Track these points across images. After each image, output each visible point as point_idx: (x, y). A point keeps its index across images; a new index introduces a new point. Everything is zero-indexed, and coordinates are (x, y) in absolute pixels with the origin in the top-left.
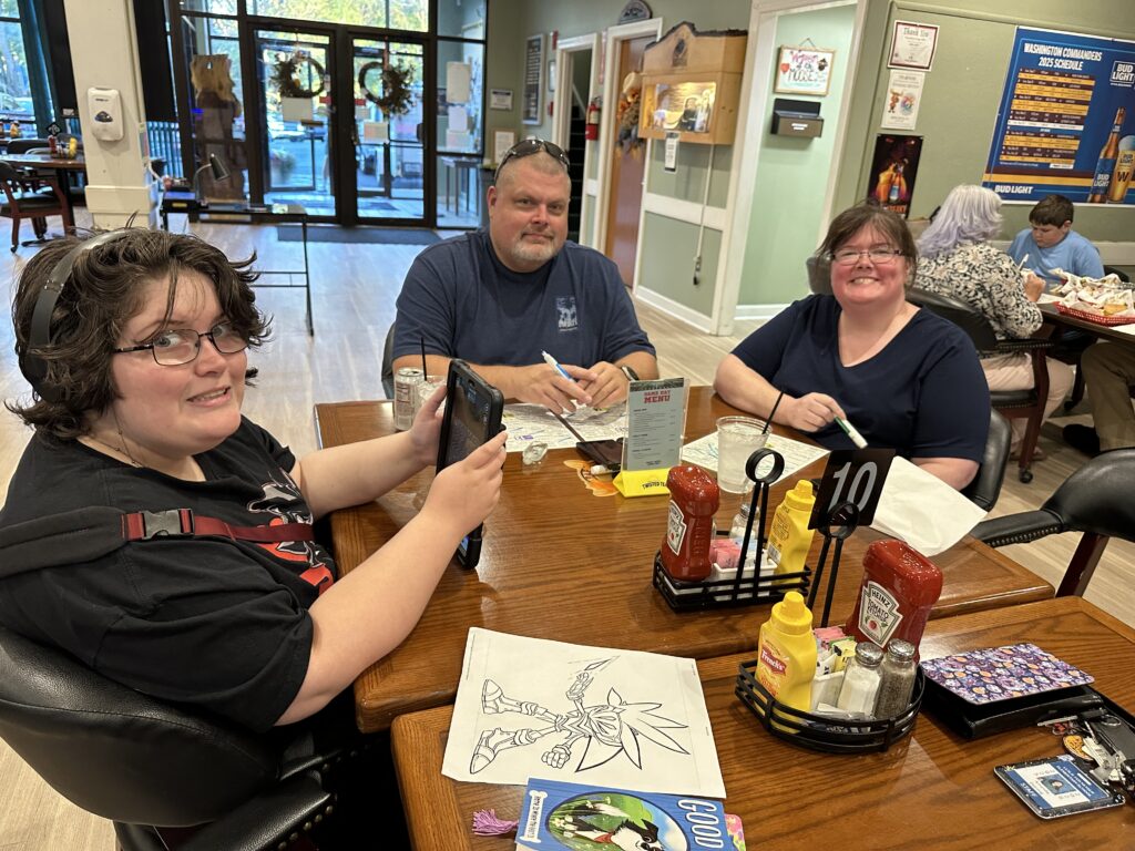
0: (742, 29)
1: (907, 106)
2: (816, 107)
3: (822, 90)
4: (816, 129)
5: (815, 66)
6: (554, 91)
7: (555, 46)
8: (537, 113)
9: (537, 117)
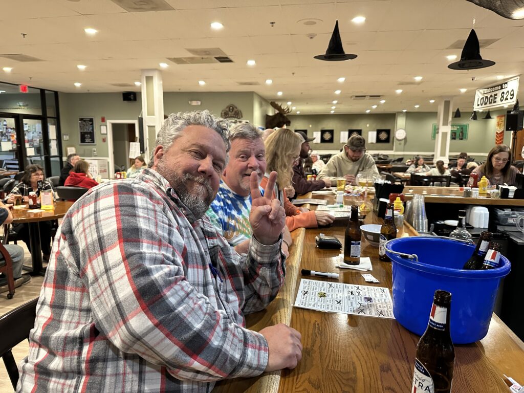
6: (107, 134)
7: (103, 120)
8: (93, 141)
9: (94, 142)
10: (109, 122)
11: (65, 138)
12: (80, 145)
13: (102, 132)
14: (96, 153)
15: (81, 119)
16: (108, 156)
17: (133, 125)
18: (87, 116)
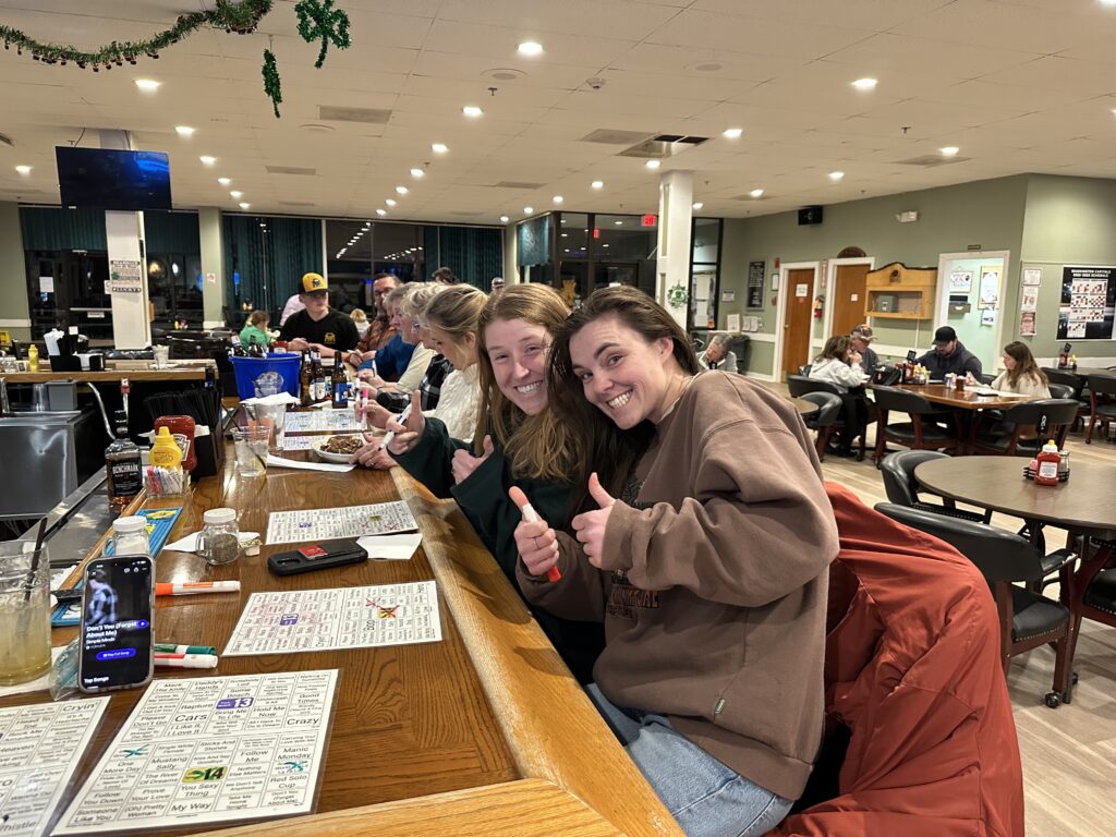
0: (934, 266)
1: (1031, 302)
2: (965, 298)
3: (968, 290)
4: (968, 309)
5: (964, 279)
6: (777, 291)
7: (777, 265)
8: (761, 303)
9: (761, 306)
10: (784, 267)
12: (747, 311)
13: (774, 287)
14: (762, 325)
15: (752, 264)
16: (774, 333)
17: (813, 270)
18: (757, 257)
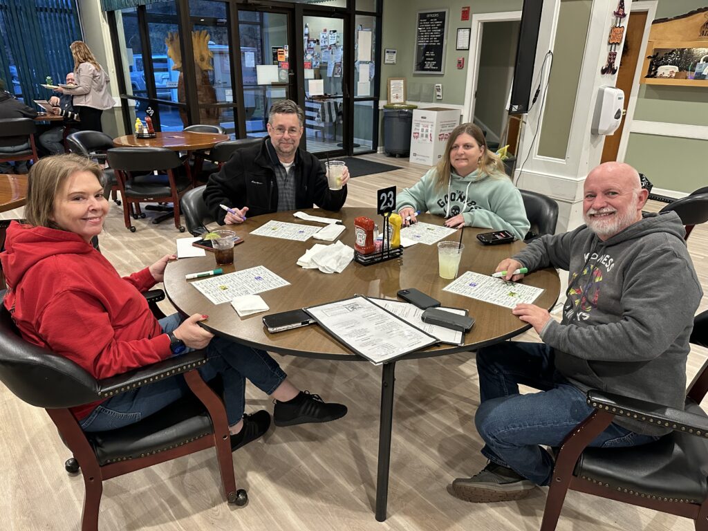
6: (468, 49)
7: (466, 15)
8: (438, 66)
9: (439, 70)
10: (477, 20)
11: (388, 58)
12: (415, 75)
13: (460, 46)
14: (440, 94)
15: (423, 16)
16: (463, 102)
